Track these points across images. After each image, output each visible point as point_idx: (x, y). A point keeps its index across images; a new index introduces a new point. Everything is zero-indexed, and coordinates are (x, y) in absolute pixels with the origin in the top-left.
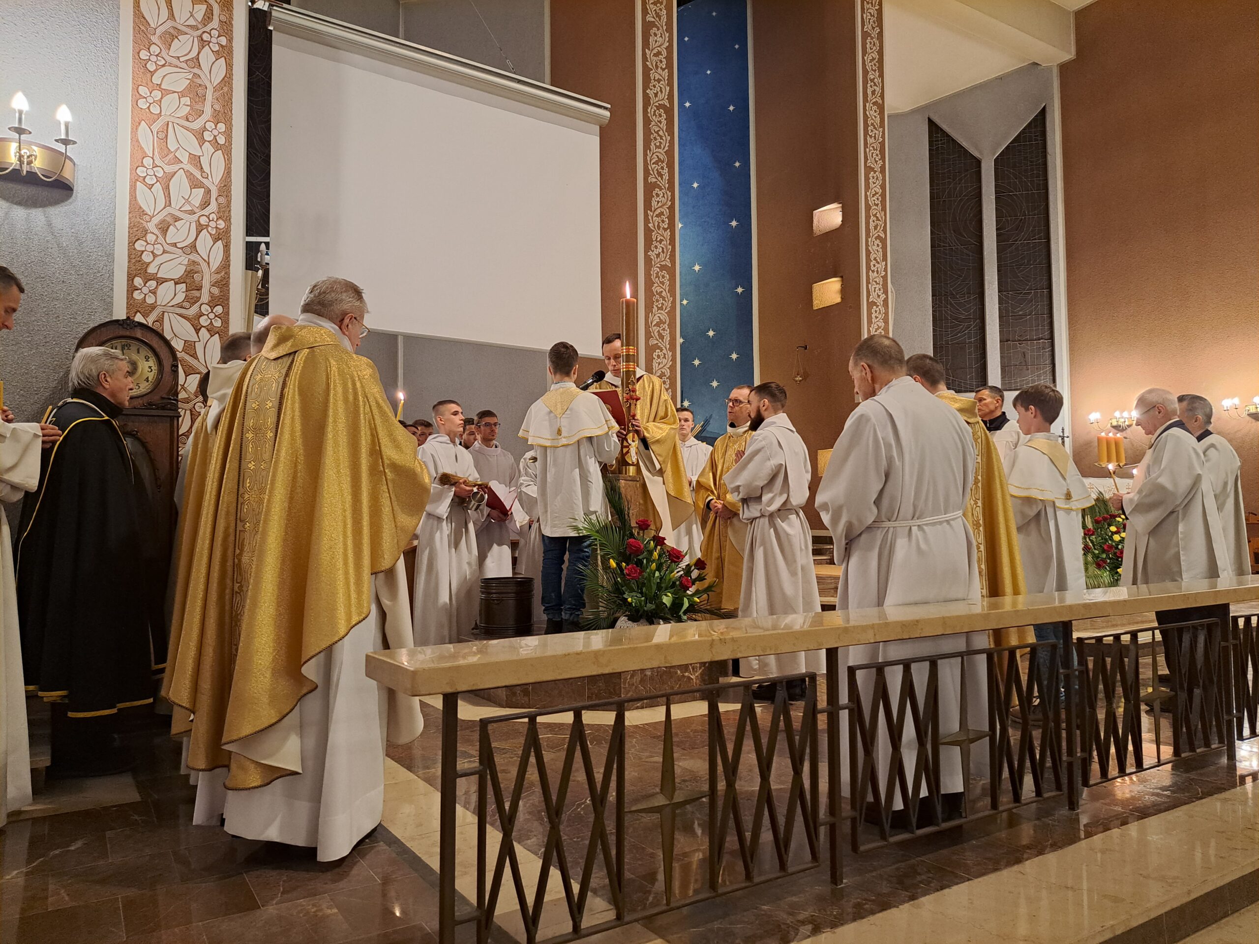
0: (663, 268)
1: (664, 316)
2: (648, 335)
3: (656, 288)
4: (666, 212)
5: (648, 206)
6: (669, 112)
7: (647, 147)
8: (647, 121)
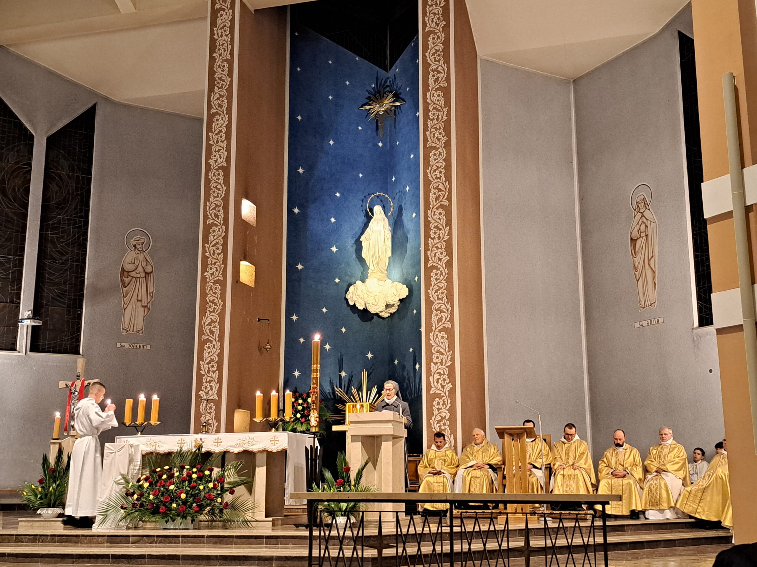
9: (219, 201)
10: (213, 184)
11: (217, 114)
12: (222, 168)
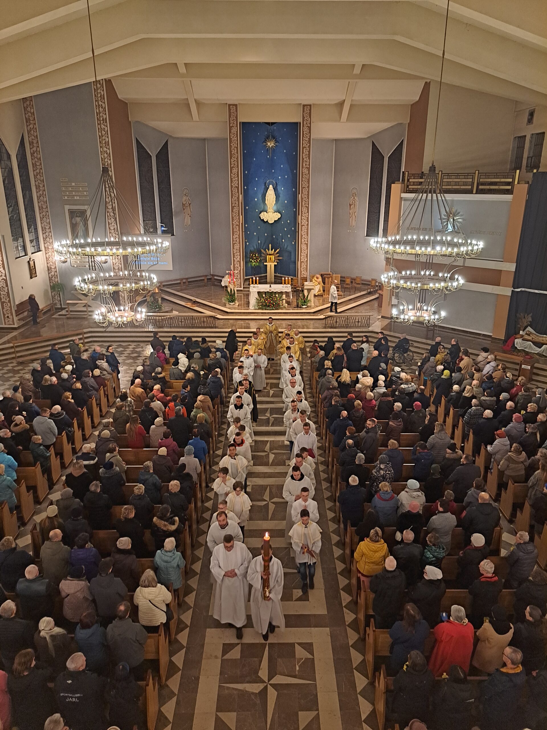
0: (237, 225)
1: (237, 236)
2: (233, 241)
3: (235, 230)
4: (237, 212)
5: (232, 211)
6: (238, 188)
7: (232, 197)
8: (232, 191)
9: (236, 198)
10: (234, 193)
11: (233, 167)
12: (236, 187)
